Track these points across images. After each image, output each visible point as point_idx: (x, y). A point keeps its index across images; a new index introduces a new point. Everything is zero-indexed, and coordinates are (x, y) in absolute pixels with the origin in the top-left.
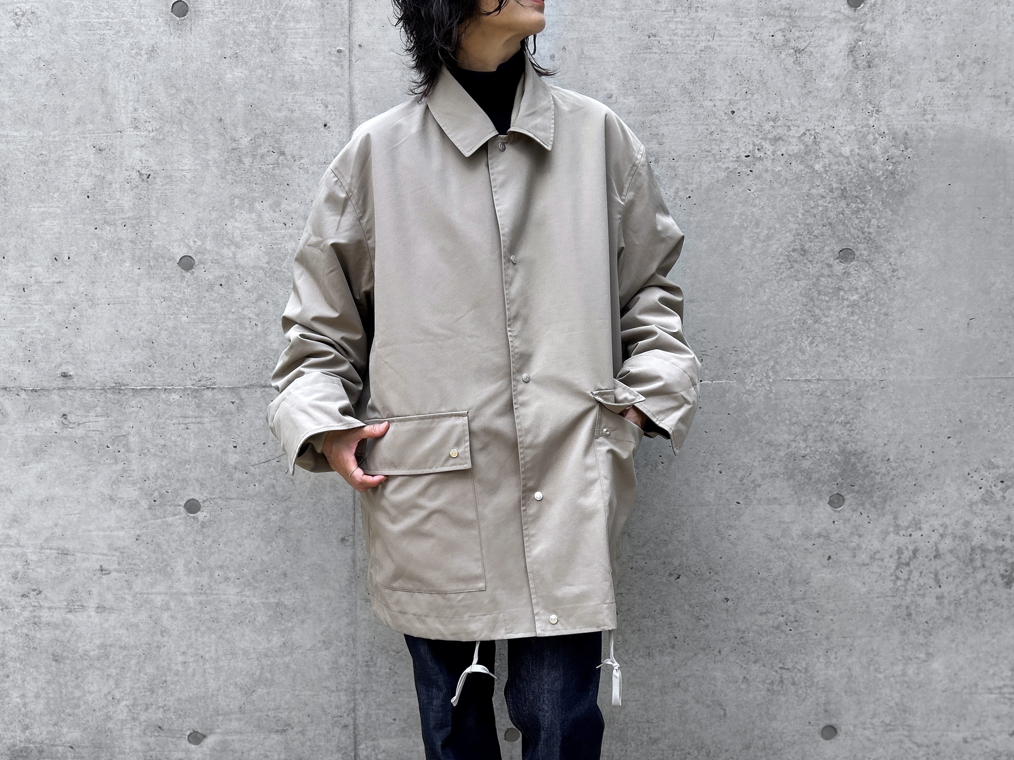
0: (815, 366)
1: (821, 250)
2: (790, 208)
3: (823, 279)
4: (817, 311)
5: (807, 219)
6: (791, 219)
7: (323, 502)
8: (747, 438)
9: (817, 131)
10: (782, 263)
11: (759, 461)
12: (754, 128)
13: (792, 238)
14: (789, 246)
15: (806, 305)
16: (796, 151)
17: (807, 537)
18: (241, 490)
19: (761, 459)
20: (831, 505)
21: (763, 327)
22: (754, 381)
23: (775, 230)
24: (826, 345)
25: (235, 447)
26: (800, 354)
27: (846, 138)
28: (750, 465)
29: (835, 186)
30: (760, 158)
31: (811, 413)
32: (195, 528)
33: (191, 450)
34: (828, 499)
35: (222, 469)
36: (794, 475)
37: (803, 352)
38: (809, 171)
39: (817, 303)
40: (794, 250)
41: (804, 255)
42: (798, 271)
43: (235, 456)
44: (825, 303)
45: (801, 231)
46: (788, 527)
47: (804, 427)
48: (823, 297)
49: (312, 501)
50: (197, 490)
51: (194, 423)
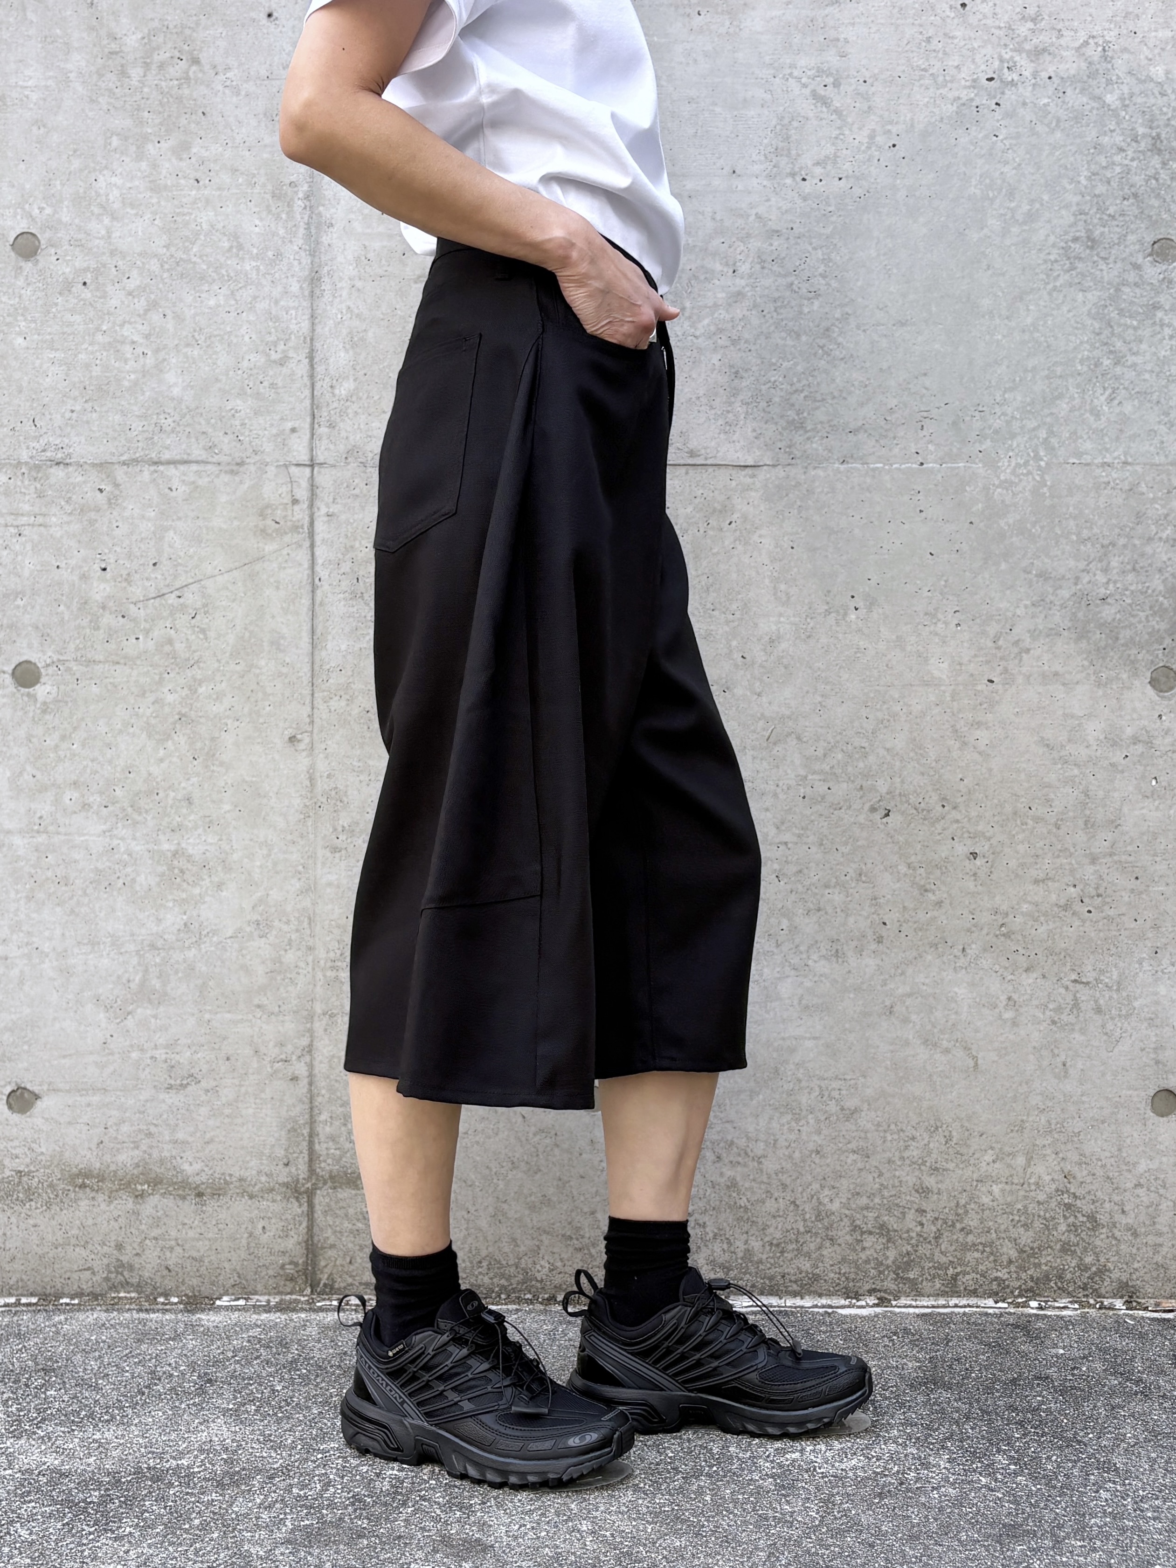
0: (1118, 439)
1: (1123, 238)
2: (1066, 168)
3: (1126, 290)
4: (1119, 344)
5: (1094, 187)
6: (1068, 187)
7: (258, 671)
8: (1003, 566)
9: (1107, 38)
10: (1056, 261)
11: (1026, 607)
12: (1001, 33)
13: (1072, 219)
14: (1066, 233)
15: (1098, 334)
16: (1072, 72)
17: (1115, 744)
18: (114, 646)
19: (1028, 603)
20: (1154, 687)
21: (1026, 371)
22: (1013, 464)
23: (1042, 205)
24: (1136, 402)
25: (104, 569)
26: (1092, 418)
27: (1157, 51)
28: (1010, 614)
29: (1141, 130)
30: (1012, 83)
31: (1114, 521)
32: (31, 714)
33: (26, 573)
34: (1149, 674)
35: (79, 609)
36: (1089, 632)
37: (1097, 415)
38: (1095, 105)
39: (1117, 330)
40: (1076, 239)
41: (1092, 248)
42: (1083, 275)
43: (102, 586)
44: (1131, 331)
45: (1086, 208)
46: (1079, 725)
47: (1103, 546)
48: (1129, 321)
49: (238, 668)
50: (36, 643)
51: (33, 525)
